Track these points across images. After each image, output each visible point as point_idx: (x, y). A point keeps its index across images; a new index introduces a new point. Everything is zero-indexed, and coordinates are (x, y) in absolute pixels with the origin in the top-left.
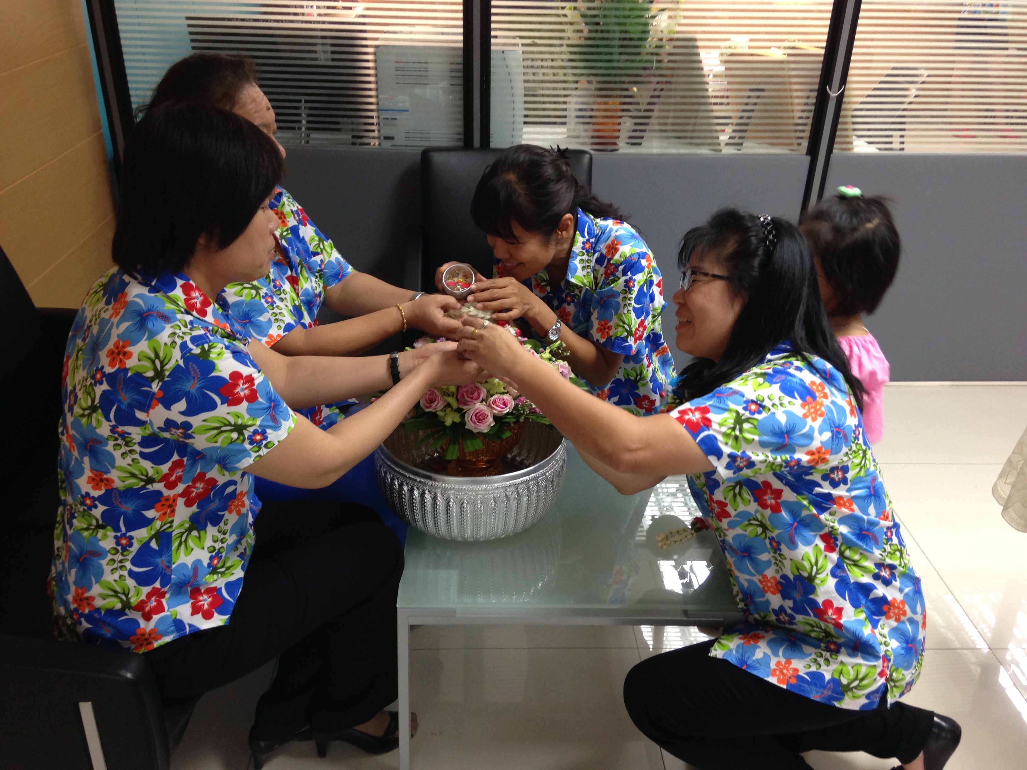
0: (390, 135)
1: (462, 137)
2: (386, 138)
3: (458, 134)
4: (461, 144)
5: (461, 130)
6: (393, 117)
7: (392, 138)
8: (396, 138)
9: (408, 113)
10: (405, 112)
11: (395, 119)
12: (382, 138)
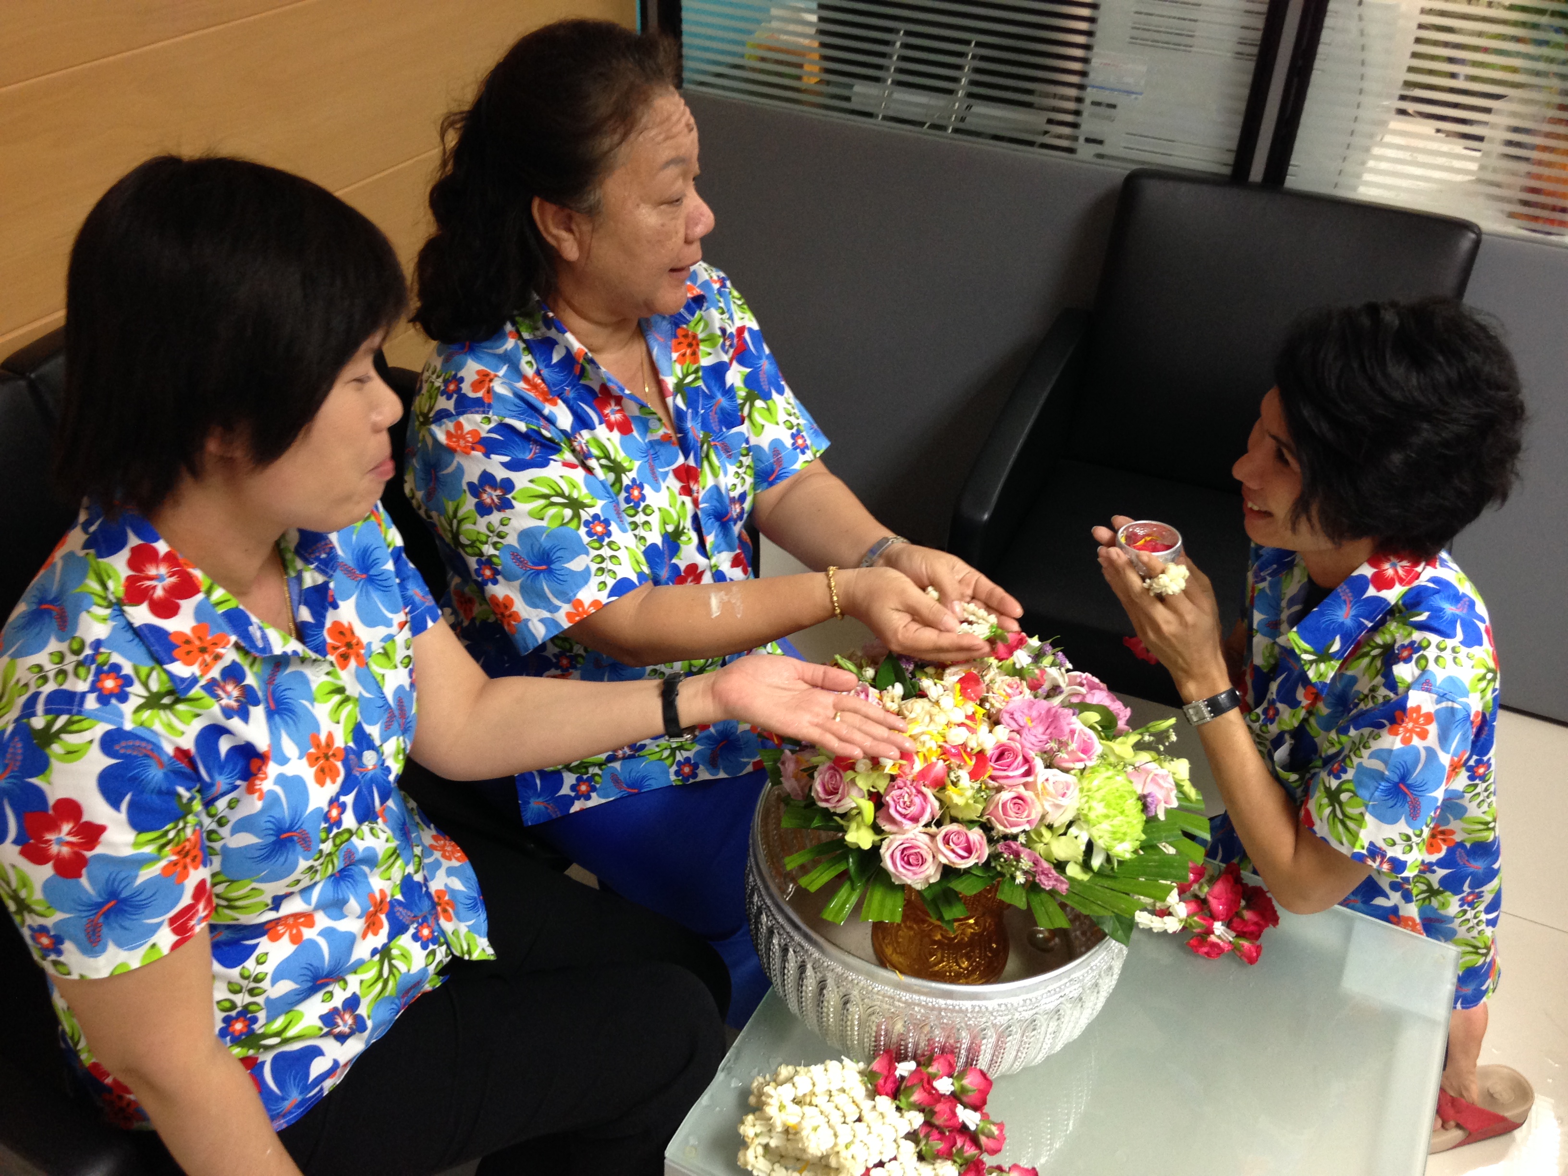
0: (1099, 138)
1: (1230, 158)
2: (1088, 140)
3: (1229, 151)
4: (1226, 171)
5: (1233, 145)
6: (1112, 102)
7: (1101, 142)
8: (1107, 142)
9: (1140, 97)
10: (1134, 96)
11: (1113, 106)
12: (1081, 140)
